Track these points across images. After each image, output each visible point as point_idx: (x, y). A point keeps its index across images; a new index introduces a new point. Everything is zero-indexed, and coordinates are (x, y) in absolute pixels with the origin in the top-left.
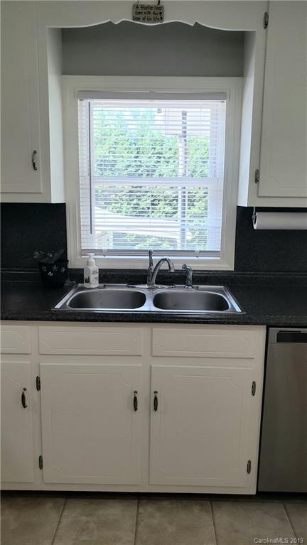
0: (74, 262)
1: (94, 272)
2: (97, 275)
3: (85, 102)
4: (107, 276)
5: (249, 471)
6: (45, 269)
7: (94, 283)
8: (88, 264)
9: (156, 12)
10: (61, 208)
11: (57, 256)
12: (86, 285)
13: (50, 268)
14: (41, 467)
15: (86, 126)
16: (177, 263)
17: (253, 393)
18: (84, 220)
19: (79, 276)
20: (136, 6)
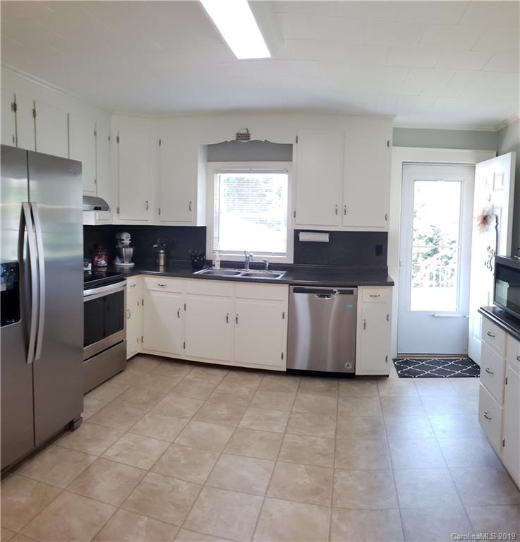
0: (208, 256)
1: (218, 261)
2: (219, 263)
3: (218, 175)
4: (225, 264)
5: (282, 358)
6: (193, 258)
7: (217, 267)
8: (215, 256)
9: (247, 136)
10: (203, 229)
11: (200, 253)
12: (213, 268)
13: (195, 257)
14: (184, 348)
15: (218, 186)
16: (257, 259)
17: (283, 318)
18: (216, 235)
19: (210, 264)
20: (238, 134)
